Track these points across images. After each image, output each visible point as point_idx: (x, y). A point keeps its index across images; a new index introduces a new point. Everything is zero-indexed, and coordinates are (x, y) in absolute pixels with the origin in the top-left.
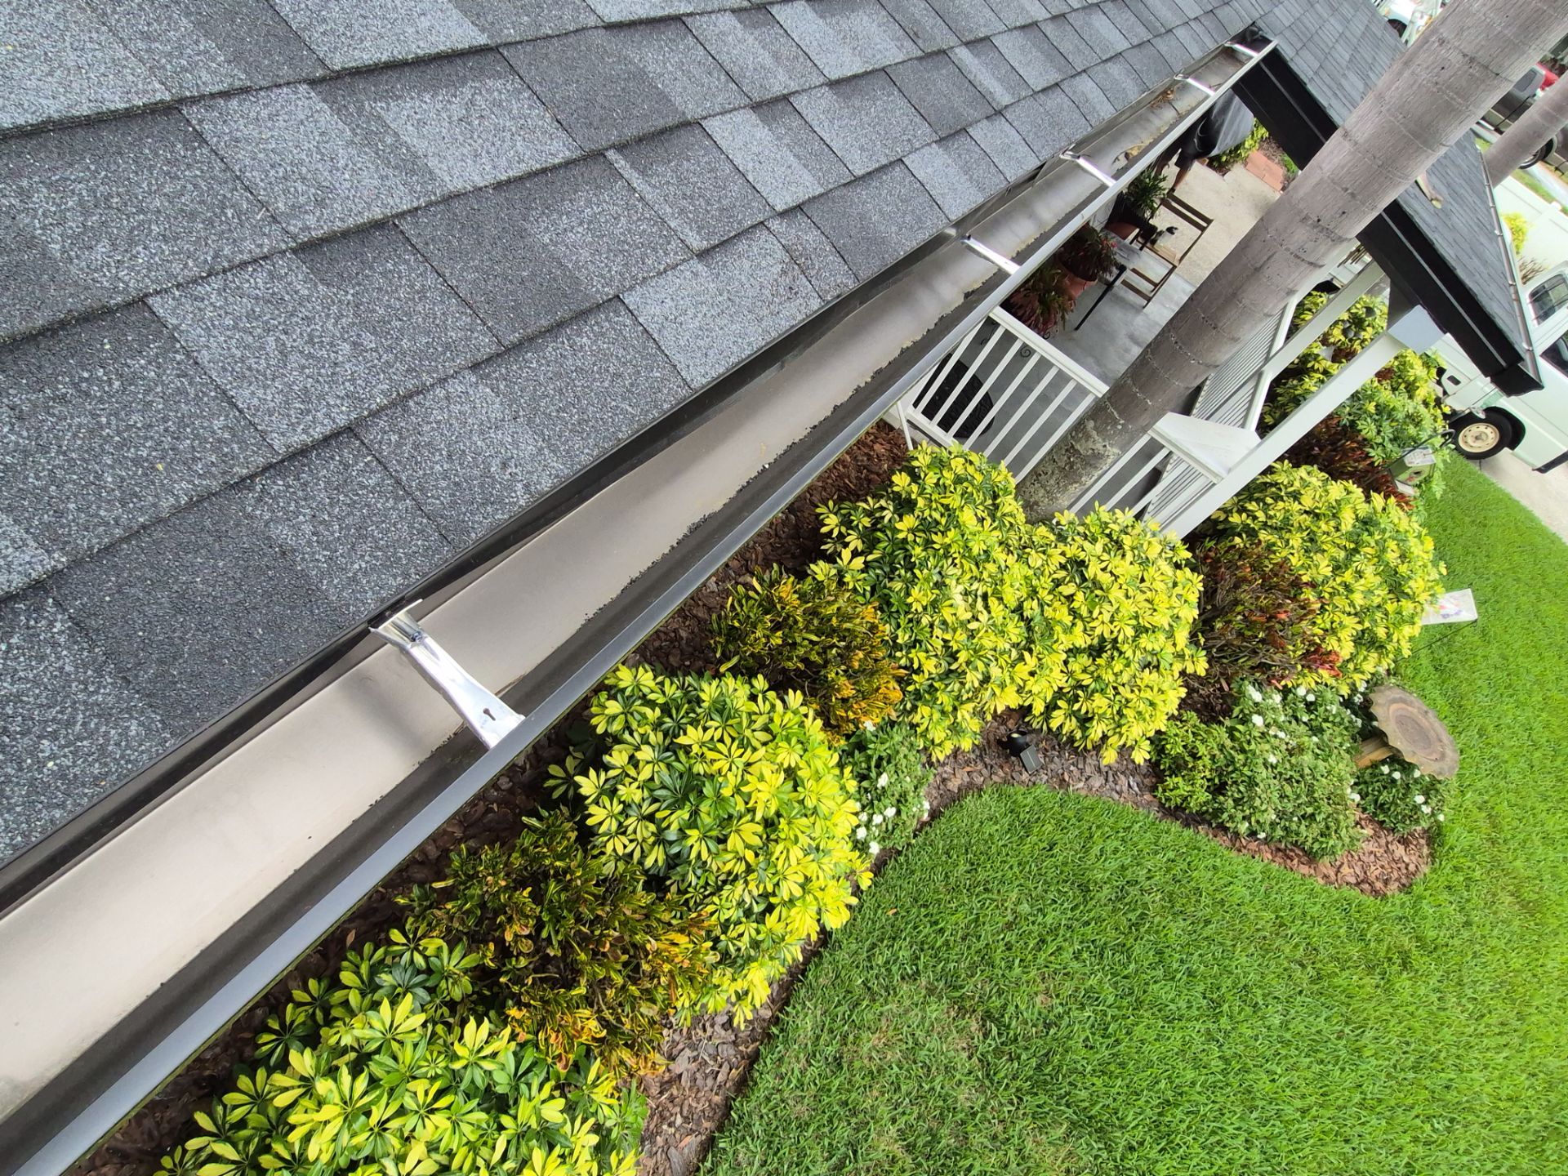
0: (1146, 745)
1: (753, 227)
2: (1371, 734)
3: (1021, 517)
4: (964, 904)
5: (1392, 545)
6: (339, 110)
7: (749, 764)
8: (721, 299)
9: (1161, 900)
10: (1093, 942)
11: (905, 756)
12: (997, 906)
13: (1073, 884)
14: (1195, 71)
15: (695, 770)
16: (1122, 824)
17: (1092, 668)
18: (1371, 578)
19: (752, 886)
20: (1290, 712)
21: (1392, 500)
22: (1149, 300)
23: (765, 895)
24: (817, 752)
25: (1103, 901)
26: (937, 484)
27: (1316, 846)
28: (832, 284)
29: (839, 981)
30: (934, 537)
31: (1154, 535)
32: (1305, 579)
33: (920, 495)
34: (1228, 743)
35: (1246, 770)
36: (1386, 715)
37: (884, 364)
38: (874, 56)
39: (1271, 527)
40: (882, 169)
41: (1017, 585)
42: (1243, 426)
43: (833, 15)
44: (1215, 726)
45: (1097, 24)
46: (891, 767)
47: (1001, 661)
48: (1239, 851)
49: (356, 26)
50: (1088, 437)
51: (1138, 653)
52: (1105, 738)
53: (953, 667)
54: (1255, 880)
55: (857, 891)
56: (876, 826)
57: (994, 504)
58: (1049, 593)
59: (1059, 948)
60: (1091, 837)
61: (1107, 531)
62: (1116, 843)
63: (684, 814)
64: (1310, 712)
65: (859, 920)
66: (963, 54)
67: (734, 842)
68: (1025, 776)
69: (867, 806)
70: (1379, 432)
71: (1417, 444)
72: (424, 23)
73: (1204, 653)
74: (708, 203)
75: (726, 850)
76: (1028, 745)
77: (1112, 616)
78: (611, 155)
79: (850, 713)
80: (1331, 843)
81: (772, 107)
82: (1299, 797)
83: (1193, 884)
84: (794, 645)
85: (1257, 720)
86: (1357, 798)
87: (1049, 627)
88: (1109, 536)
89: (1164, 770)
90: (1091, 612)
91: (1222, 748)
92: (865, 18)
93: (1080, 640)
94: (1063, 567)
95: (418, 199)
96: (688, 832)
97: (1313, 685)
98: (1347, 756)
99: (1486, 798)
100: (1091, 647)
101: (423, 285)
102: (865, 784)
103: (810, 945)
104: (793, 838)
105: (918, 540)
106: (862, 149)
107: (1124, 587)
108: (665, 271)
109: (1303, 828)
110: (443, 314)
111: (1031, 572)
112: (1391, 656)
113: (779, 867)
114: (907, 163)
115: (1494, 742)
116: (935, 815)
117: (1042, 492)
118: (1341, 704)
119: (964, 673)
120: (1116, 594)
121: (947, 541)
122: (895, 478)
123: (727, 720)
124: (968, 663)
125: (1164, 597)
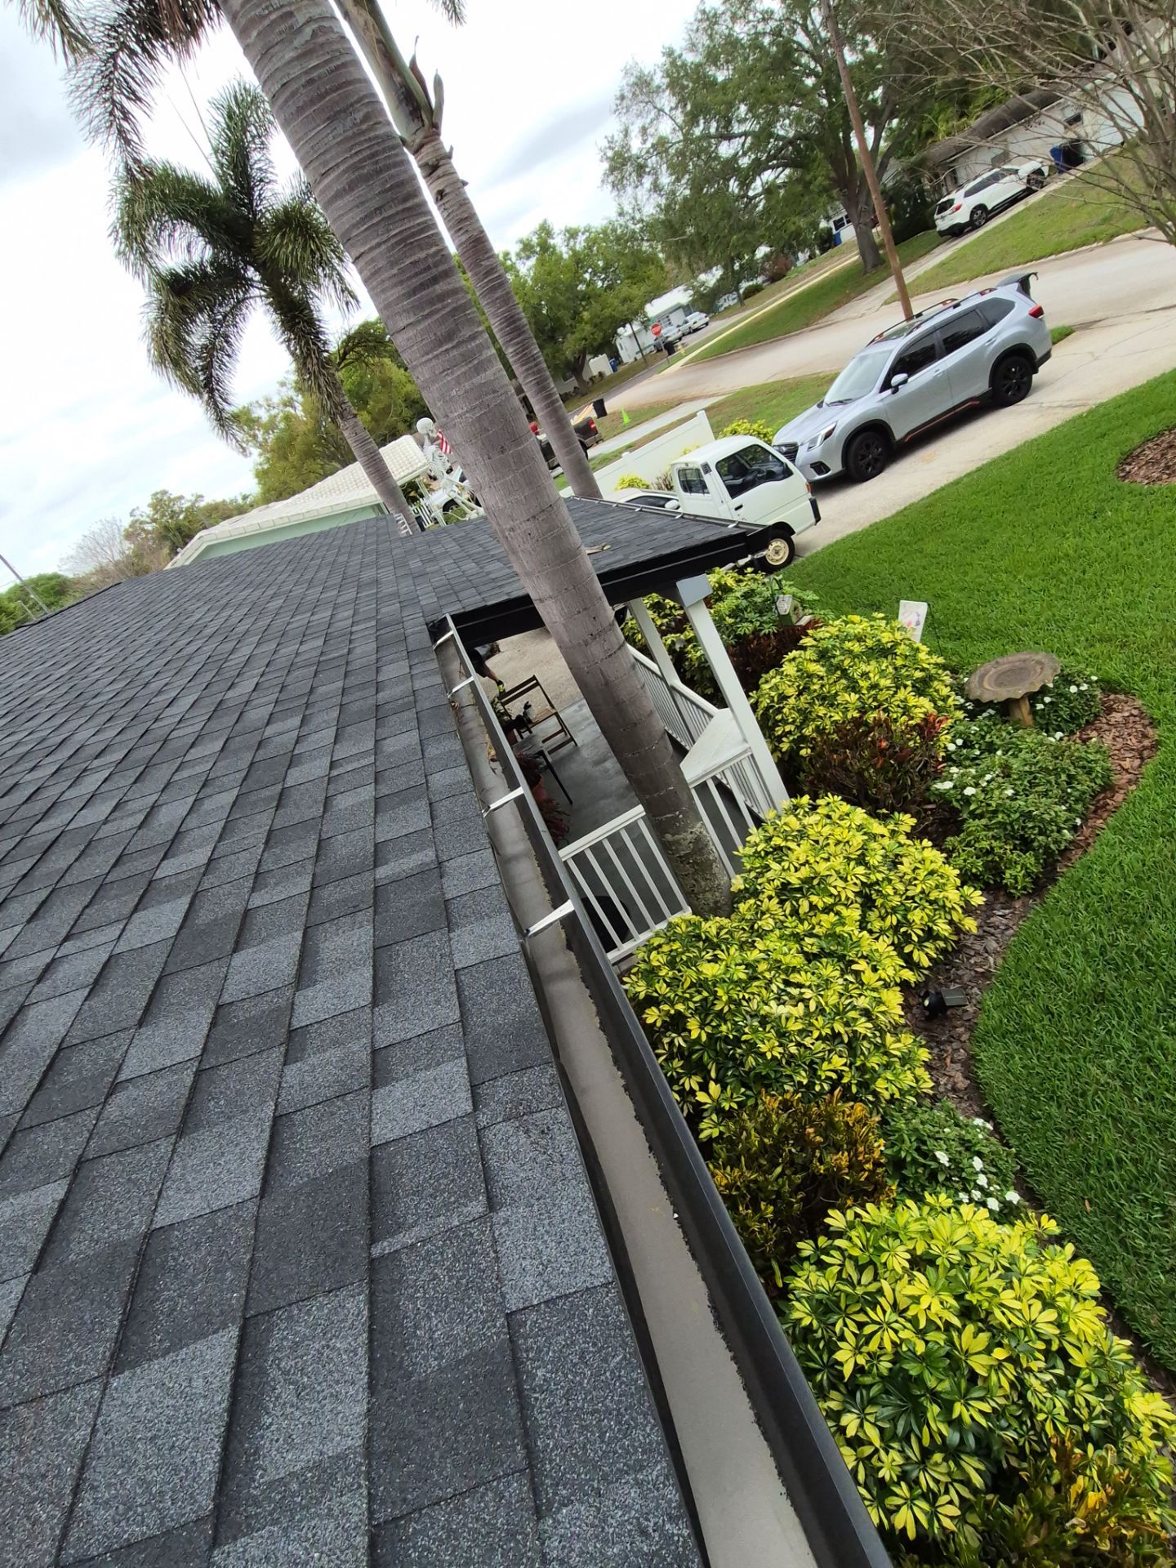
0: (967, 890)
1: (479, 1141)
2: (1005, 709)
3: (725, 921)
4: (1094, 1125)
5: (848, 645)
6: (249, 1525)
7: (895, 1306)
8: (536, 1208)
9: (1125, 931)
10: (1159, 1011)
11: (923, 1123)
12: (1102, 1091)
13: (1093, 1007)
14: (448, 684)
15: (885, 1373)
16: (1040, 938)
17: (883, 911)
18: (871, 667)
19: (1035, 1366)
20: (967, 763)
21: (810, 632)
22: (572, 739)
23: (1047, 1353)
24: (901, 1222)
25: (1117, 985)
26: (668, 985)
27: (1099, 781)
28: (549, 1089)
29: (1158, 1301)
30: (718, 1008)
31: (779, 817)
32: (856, 714)
33: (672, 1005)
34: (984, 821)
35: (1015, 816)
36: (990, 690)
37: (609, 1052)
38: (361, 952)
39: (802, 724)
40: (459, 991)
41: (785, 949)
42: (711, 716)
43: (316, 972)
44: (965, 826)
45: (391, 749)
46: (930, 1142)
47: (855, 993)
48: (1089, 844)
49: (178, 1460)
50: (678, 842)
51: (881, 869)
52: (951, 923)
53: (846, 1040)
54: (1121, 842)
55: (1059, 1240)
56: (989, 1184)
57: (704, 942)
58: (802, 923)
59: (1161, 1047)
60: (1048, 971)
61: (763, 854)
62: (1059, 950)
63: (934, 1410)
64: (972, 747)
65: (1090, 1247)
66: (383, 872)
67: (979, 1364)
68: (970, 1009)
69: (966, 1184)
70: (751, 622)
71: (772, 601)
72: (198, 1383)
73: (896, 814)
74: (446, 1176)
75: (986, 1379)
76: (938, 994)
77: (841, 878)
78: (376, 1251)
79: (867, 1166)
80: (1098, 769)
81: (379, 1070)
82: (1049, 782)
83: (1115, 897)
84: (778, 1193)
85: (969, 791)
86: (1059, 735)
87: (832, 936)
88: (767, 853)
89: (995, 881)
90: (831, 895)
91: (987, 828)
92: (327, 943)
93: (854, 913)
94: (782, 902)
95: (360, 1486)
96: (955, 1415)
97: (949, 737)
98: (1020, 732)
99: (1083, 638)
100: (862, 905)
101: (443, 1528)
102: (941, 1178)
103: (1108, 1317)
104: (990, 1294)
105: (714, 1024)
106: (438, 1002)
107: (818, 859)
108: (496, 1252)
109: (1079, 787)
110: (477, 1520)
111: (777, 932)
112: (940, 672)
113: (1019, 1323)
114: (460, 966)
115: (1034, 618)
116: (988, 1115)
117: (708, 895)
118: (972, 720)
119: (855, 1032)
120: (822, 868)
121: (725, 998)
122: (650, 1021)
123: (840, 1308)
124: (847, 1024)
125: (838, 831)
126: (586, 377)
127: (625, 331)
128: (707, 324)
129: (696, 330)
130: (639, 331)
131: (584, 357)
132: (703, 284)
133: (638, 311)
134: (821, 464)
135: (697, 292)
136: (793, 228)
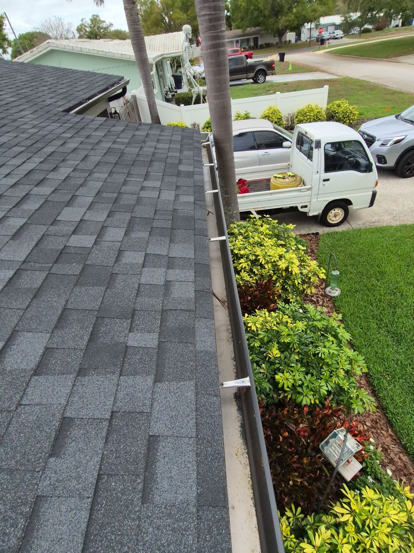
126: (283, 40)
127: (307, 26)
128: (342, 38)
129: (336, 38)
130: (313, 28)
131: (286, 30)
132: (351, 16)
133: (316, 19)
134: (384, 157)
135: (346, 20)
136: (404, 5)
